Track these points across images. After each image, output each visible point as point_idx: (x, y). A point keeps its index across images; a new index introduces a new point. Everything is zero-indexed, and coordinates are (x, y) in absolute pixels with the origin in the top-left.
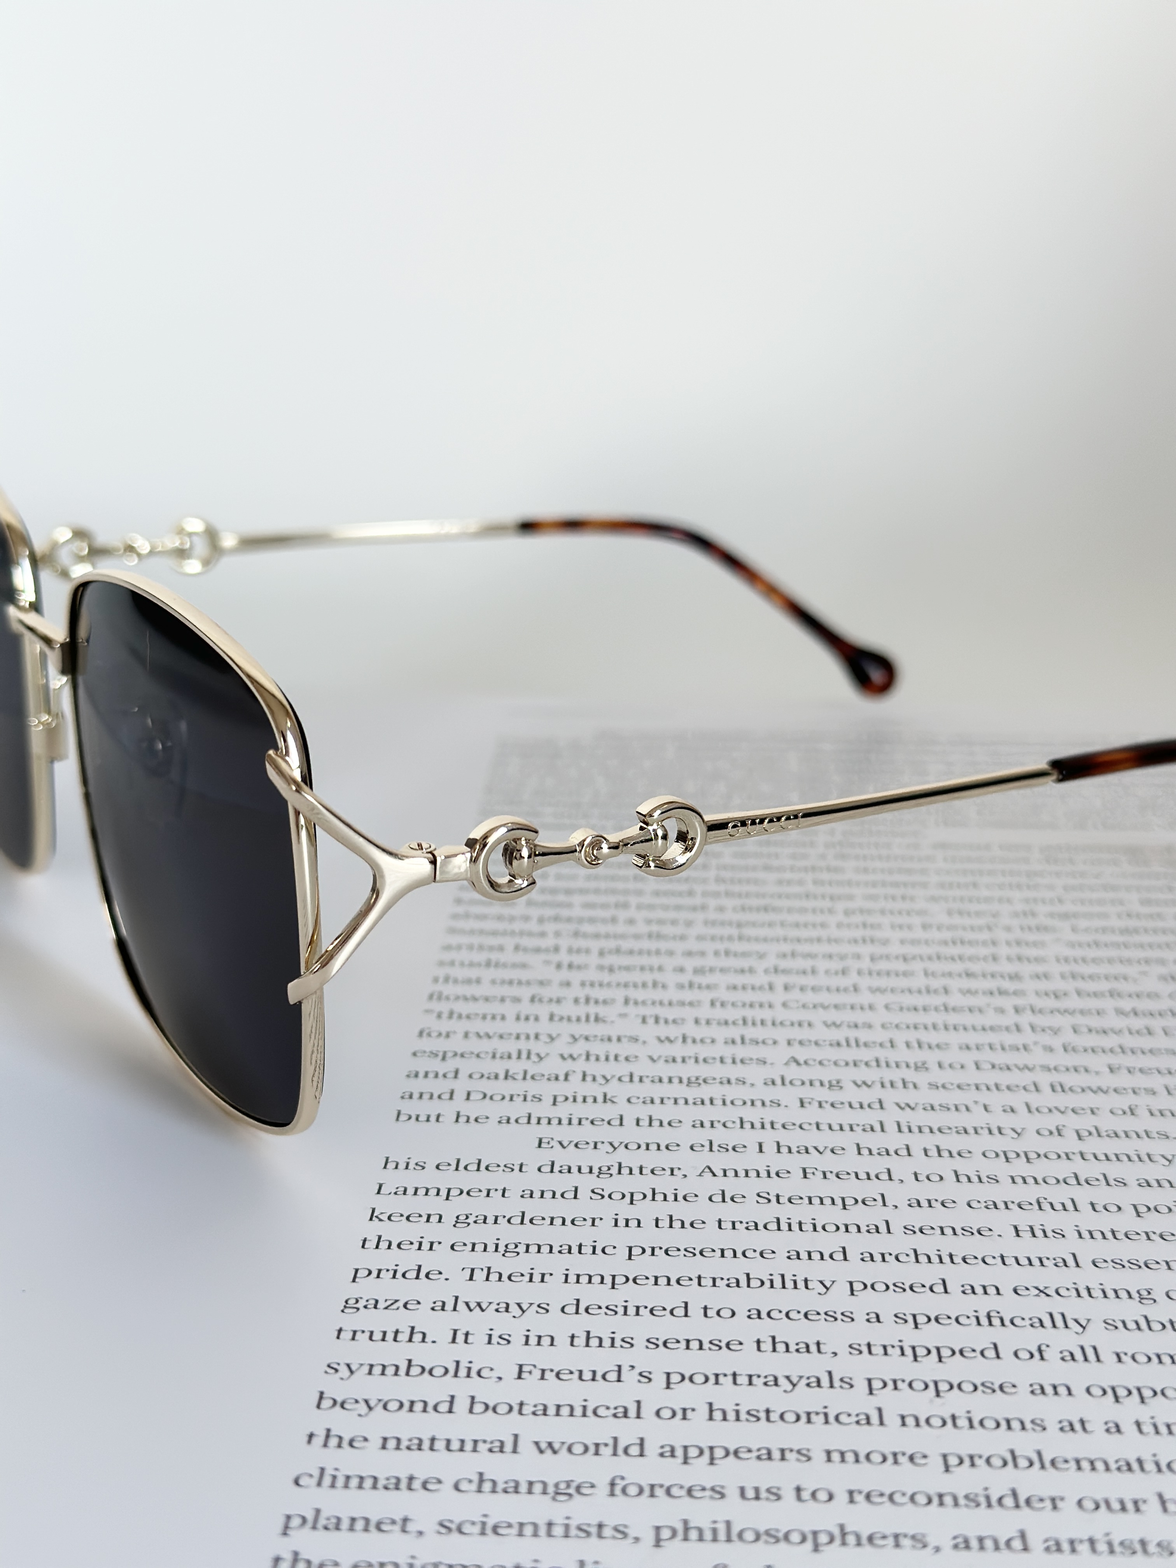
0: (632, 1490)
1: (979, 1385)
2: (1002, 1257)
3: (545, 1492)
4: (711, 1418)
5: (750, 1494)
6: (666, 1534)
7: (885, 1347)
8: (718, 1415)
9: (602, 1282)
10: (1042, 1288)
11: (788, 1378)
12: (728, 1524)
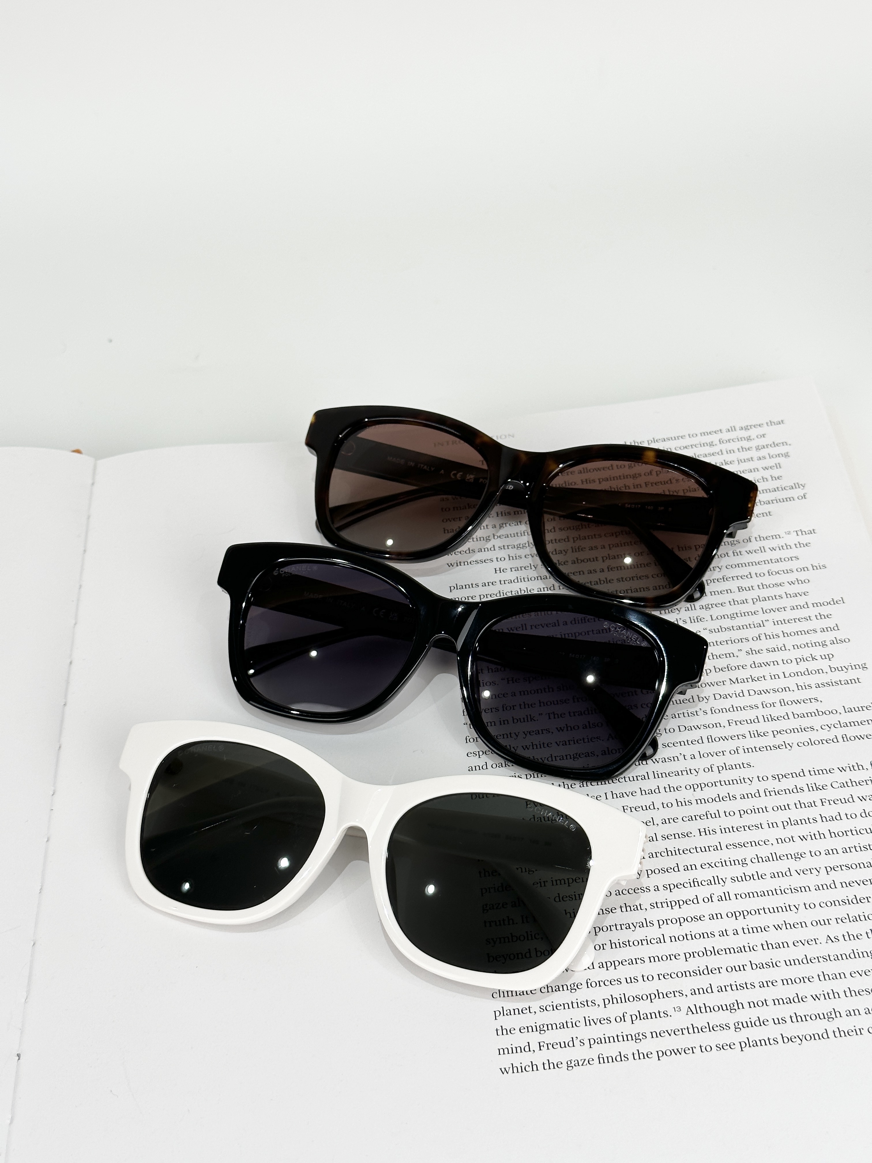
0: (594, 984)
1: (693, 918)
2: (696, 848)
3: (568, 989)
4: (612, 948)
5: (629, 981)
6: (607, 1002)
7: (661, 903)
8: (613, 945)
9: (565, 883)
10: (710, 864)
11: (632, 924)
12: (624, 994)
